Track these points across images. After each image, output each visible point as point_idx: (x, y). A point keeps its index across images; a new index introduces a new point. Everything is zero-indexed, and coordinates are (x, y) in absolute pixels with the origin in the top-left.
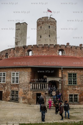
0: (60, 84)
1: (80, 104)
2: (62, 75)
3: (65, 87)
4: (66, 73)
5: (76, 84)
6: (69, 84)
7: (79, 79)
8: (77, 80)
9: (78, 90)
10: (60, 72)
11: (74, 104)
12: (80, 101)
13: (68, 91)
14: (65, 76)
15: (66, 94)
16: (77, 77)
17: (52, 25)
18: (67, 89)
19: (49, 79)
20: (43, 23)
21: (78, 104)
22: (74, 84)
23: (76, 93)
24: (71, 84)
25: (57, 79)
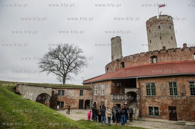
0: (138, 95)
1: (161, 118)
2: (140, 85)
3: (143, 98)
4: (144, 84)
5: (155, 95)
6: (147, 94)
7: (159, 89)
8: (156, 90)
9: (158, 102)
10: (137, 83)
11: (154, 118)
12: (161, 115)
13: (147, 103)
14: (143, 87)
15: (144, 106)
16: (156, 87)
17: (164, 24)
18: (146, 101)
19: (127, 90)
20: (151, 26)
21: (159, 118)
22: (153, 95)
23: (156, 105)
24: (150, 95)
25: (135, 90)
